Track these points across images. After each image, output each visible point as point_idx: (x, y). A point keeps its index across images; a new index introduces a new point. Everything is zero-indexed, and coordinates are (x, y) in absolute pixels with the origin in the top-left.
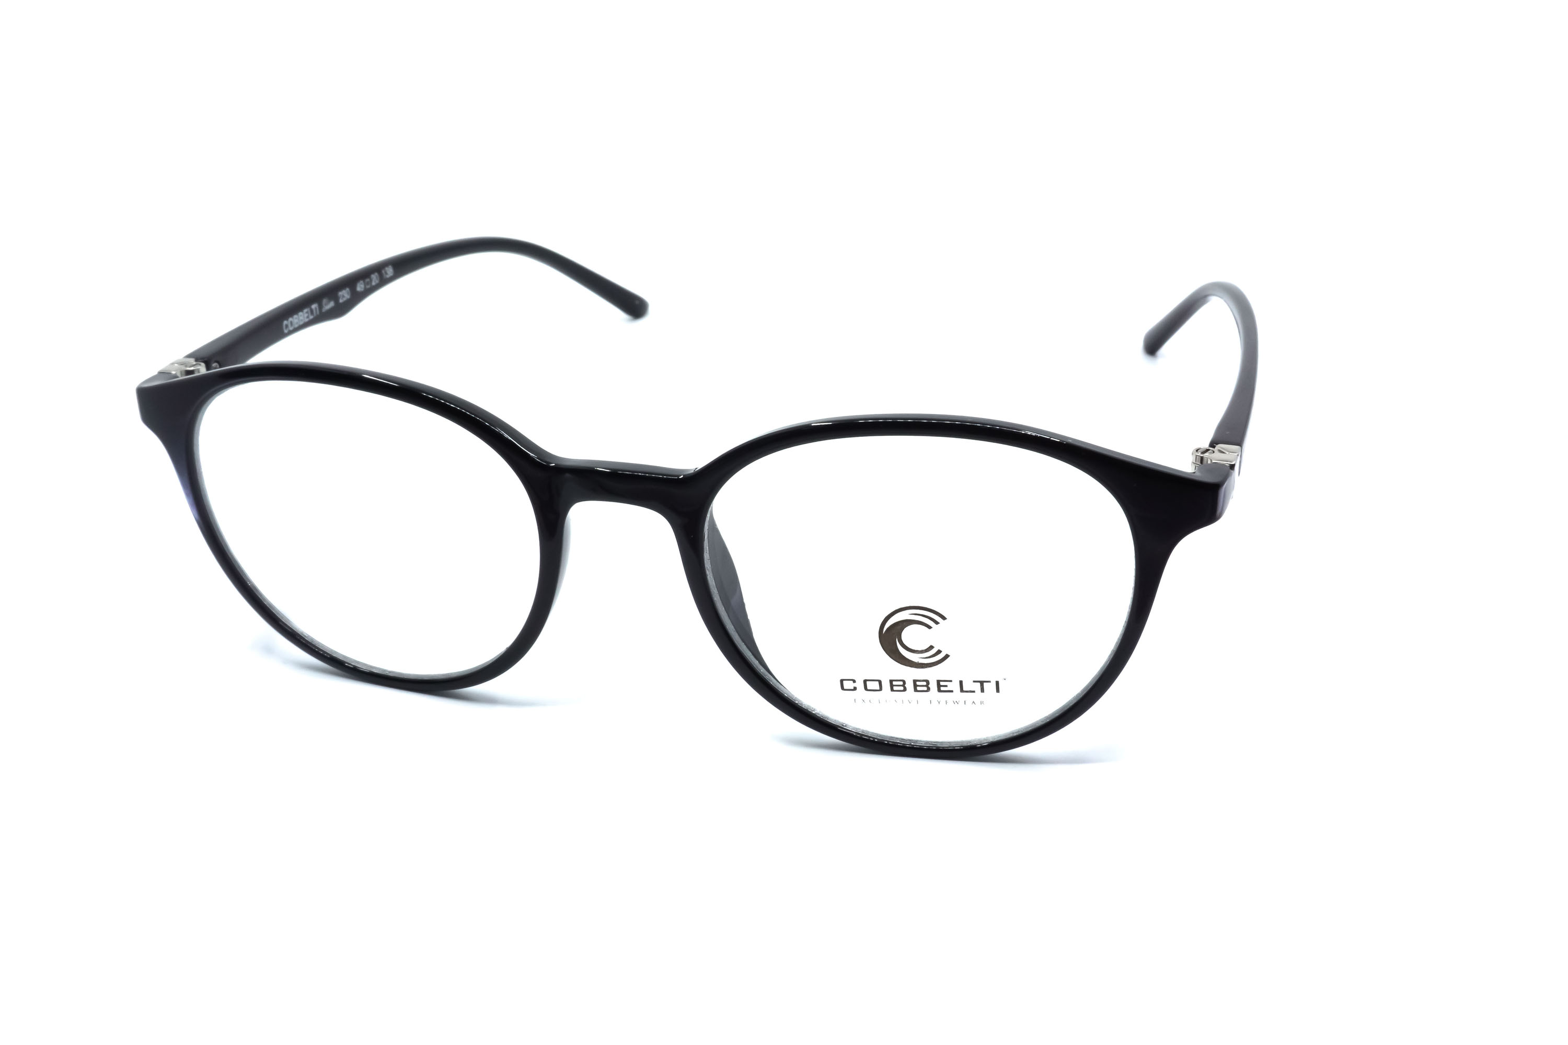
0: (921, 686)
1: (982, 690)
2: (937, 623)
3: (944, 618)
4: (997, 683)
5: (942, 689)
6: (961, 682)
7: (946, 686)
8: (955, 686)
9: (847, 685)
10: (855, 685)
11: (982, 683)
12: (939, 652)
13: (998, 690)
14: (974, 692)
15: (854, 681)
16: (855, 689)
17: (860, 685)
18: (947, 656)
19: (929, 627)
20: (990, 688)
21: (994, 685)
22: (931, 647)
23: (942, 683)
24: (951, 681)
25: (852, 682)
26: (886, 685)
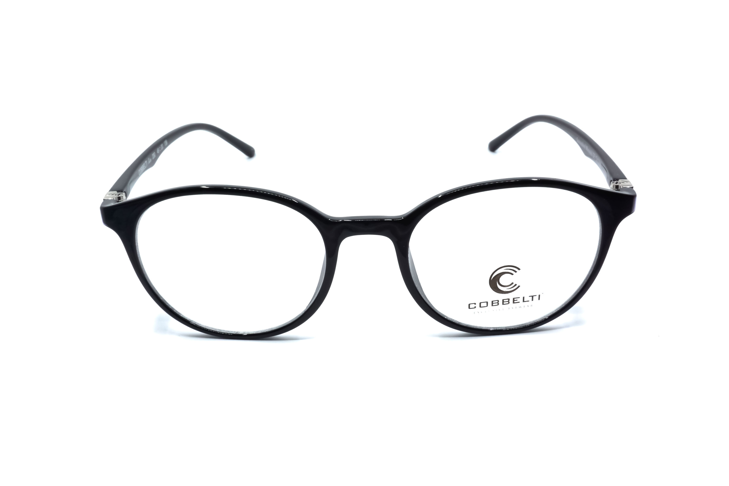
0: (505, 302)
1: (532, 300)
2: (516, 272)
3: (519, 269)
4: (539, 296)
5: (515, 302)
6: (524, 298)
7: (517, 300)
8: (521, 300)
9: (472, 306)
10: (475, 305)
11: (533, 297)
12: (516, 285)
13: (539, 299)
14: (528, 301)
15: (475, 304)
16: (475, 307)
17: (477, 306)
18: (519, 286)
19: (512, 274)
20: (536, 298)
21: (538, 297)
22: (513, 283)
23: (515, 299)
24: (519, 298)
25: (474, 304)
26: (490, 304)
